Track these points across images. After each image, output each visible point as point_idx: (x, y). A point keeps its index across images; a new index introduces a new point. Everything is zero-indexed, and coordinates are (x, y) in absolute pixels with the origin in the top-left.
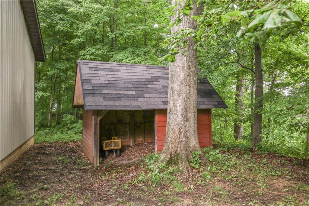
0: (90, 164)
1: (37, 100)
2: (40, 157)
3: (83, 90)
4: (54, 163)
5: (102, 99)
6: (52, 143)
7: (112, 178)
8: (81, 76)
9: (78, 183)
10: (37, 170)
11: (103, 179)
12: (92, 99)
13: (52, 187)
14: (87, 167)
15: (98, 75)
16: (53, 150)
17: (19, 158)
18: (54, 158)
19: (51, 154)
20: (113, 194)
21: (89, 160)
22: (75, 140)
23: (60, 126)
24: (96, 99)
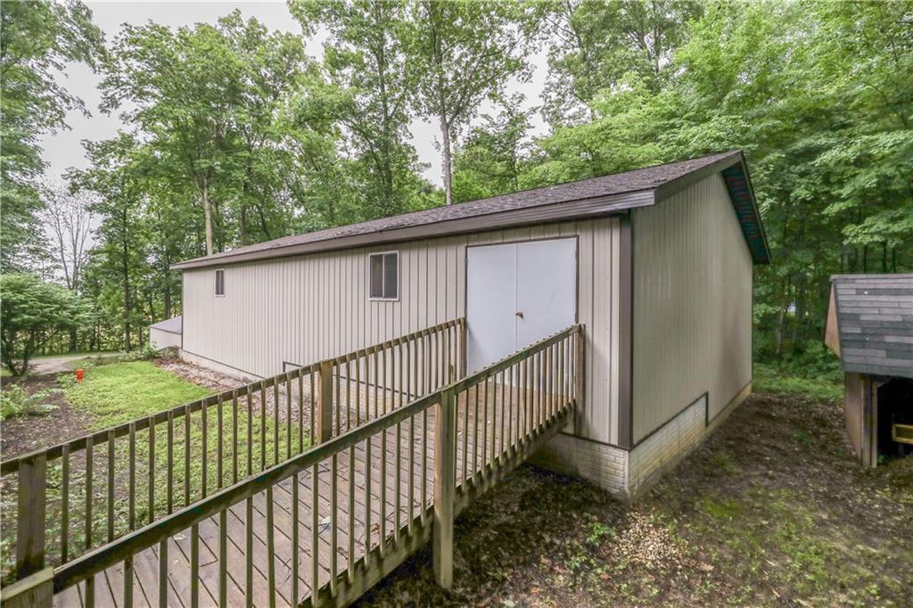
0: (855, 459)
1: (757, 321)
2: (762, 422)
3: (840, 333)
4: (787, 438)
5: (882, 353)
6: (782, 397)
7: (897, 501)
8: (837, 307)
9: (823, 485)
10: (758, 443)
11: (877, 496)
12: (860, 351)
13: (780, 477)
14: (848, 463)
15: (876, 304)
16: (784, 412)
17: (731, 415)
18: (786, 429)
19: (780, 419)
20: (890, 527)
21: (854, 450)
22: (831, 400)
23: (802, 360)
24: (868, 352)
